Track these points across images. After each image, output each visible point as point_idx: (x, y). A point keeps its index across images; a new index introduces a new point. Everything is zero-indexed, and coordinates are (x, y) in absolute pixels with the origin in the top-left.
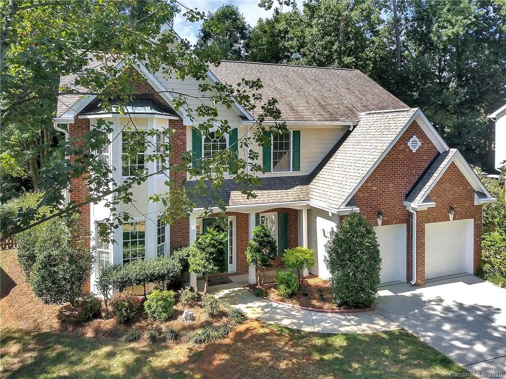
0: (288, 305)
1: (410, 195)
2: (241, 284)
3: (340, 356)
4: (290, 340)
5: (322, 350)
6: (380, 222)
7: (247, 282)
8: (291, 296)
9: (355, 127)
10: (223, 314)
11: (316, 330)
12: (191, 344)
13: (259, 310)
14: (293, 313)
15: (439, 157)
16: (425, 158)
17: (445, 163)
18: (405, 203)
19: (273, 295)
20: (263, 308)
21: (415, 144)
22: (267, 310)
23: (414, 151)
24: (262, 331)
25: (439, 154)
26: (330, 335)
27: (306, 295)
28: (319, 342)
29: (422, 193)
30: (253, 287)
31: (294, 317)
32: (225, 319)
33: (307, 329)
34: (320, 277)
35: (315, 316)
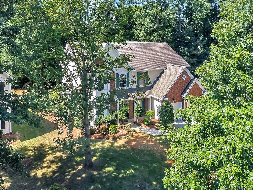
0: (148, 128)
1: (183, 93)
2: (131, 122)
3: (164, 141)
4: (150, 137)
5: (160, 140)
6: (174, 102)
7: (133, 121)
8: (148, 125)
9: (165, 69)
10: (130, 131)
11: (157, 134)
12: (125, 139)
13: (139, 130)
14: (150, 130)
15: (191, 81)
16: (187, 81)
17: (193, 83)
18: (181, 96)
19: (143, 125)
20: (141, 129)
21: (184, 77)
22: (142, 130)
23: (184, 79)
24: (142, 135)
25: (192, 80)
26: (161, 136)
27: (153, 125)
28: (158, 138)
29: (186, 93)
30: (136, 123)
31: (150, 131)
32: (131, 132)
33: (155, 135)
34: (155, 119)
35: (156, 131)
